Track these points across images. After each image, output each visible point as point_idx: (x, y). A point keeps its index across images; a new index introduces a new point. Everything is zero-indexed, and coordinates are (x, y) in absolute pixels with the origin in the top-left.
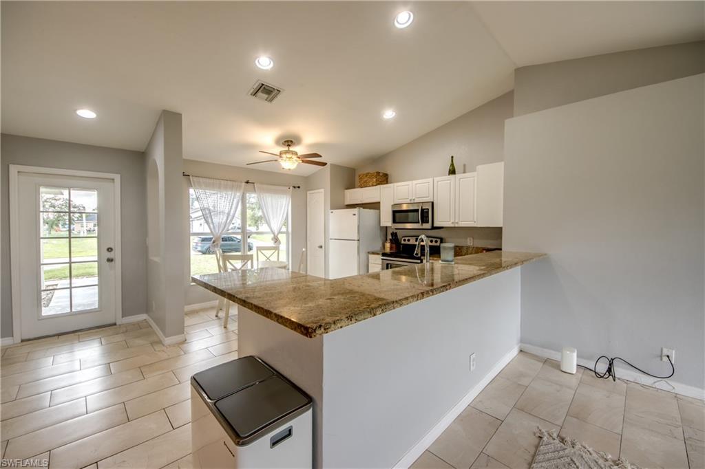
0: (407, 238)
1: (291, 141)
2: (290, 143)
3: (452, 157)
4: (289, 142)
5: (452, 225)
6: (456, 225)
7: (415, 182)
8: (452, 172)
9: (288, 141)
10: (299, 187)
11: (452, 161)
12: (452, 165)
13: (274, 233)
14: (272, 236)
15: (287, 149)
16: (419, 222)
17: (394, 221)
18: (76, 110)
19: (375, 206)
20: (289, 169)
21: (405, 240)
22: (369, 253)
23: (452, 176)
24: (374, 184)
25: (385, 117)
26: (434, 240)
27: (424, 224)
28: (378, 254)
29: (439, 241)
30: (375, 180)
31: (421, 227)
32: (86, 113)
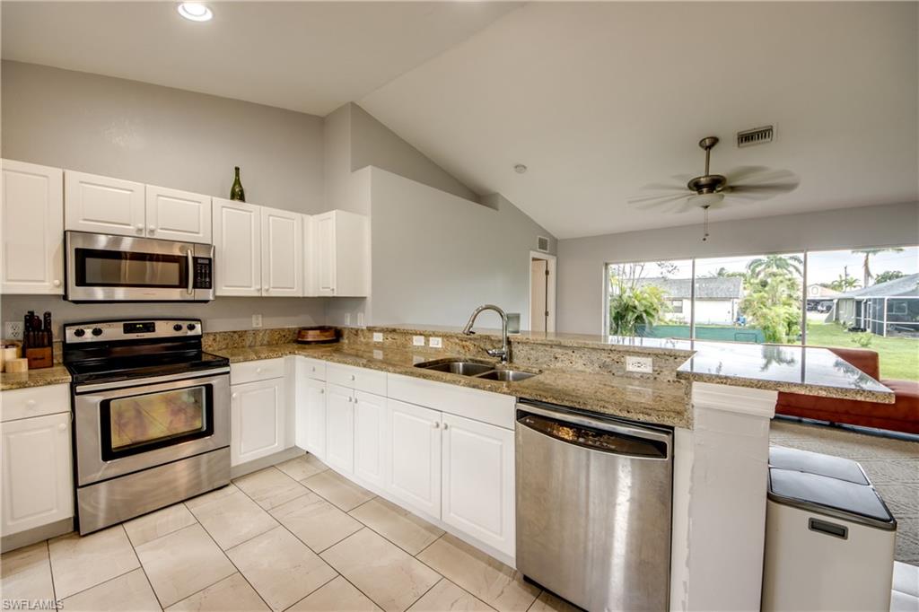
0: (91, 327)
3: (237, 169)
5: (257, 294)
6: (264, 294)
8: (238, 195)
11: (237, 174)
12: (237, 182)
16: (183, 287)
17: (81, 281)
21: (79, 334)
23: (237, 203)
27: (197, 291)
29: (198, 325)
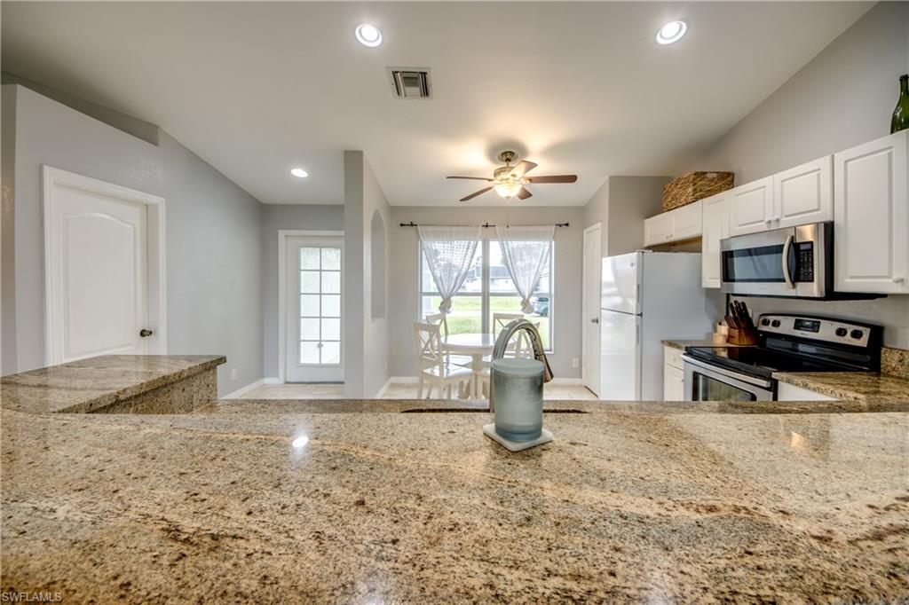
0: (772, 319)
1: (512, 153)
2: (509, 157)
4: (508, 154)
7: (779, 176)
9: (505, 153)
10: (567, 225)
13: (524, 297)
14: (521, 299)
15: (505, 165)
16: (784, 281)
17: (727, 277)
18: (290, 172)
19: (692, 245)
20: (508, 197)
21: (766, 323)
22: (663, 342)
24: (690, 199)
25: (660, 40)
26: (850, 328)
27: (800, 285)
28: (679, 347)
29: (866, 333)
30: (690, 190)
31: (792, 293)
32: (299, 173)
